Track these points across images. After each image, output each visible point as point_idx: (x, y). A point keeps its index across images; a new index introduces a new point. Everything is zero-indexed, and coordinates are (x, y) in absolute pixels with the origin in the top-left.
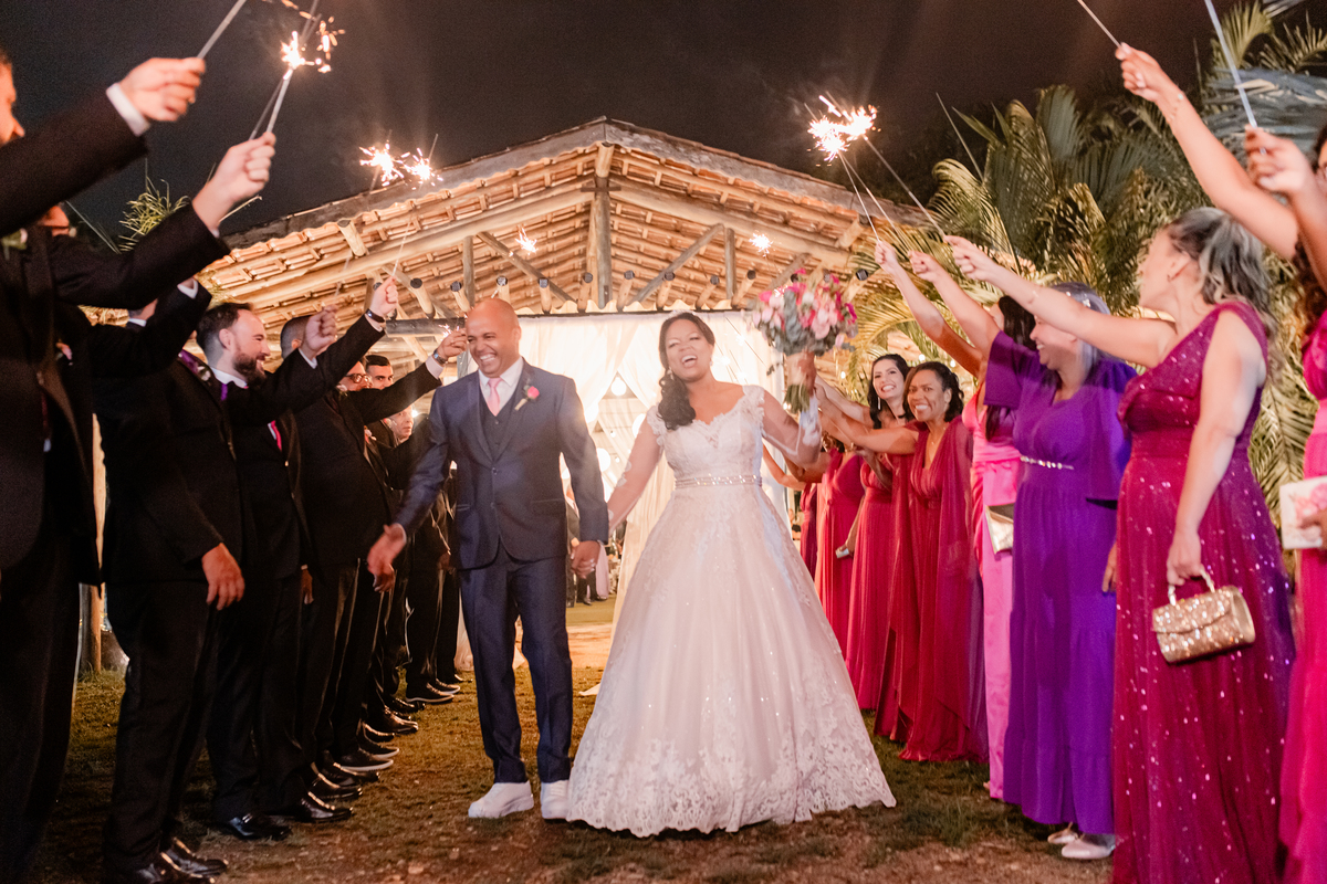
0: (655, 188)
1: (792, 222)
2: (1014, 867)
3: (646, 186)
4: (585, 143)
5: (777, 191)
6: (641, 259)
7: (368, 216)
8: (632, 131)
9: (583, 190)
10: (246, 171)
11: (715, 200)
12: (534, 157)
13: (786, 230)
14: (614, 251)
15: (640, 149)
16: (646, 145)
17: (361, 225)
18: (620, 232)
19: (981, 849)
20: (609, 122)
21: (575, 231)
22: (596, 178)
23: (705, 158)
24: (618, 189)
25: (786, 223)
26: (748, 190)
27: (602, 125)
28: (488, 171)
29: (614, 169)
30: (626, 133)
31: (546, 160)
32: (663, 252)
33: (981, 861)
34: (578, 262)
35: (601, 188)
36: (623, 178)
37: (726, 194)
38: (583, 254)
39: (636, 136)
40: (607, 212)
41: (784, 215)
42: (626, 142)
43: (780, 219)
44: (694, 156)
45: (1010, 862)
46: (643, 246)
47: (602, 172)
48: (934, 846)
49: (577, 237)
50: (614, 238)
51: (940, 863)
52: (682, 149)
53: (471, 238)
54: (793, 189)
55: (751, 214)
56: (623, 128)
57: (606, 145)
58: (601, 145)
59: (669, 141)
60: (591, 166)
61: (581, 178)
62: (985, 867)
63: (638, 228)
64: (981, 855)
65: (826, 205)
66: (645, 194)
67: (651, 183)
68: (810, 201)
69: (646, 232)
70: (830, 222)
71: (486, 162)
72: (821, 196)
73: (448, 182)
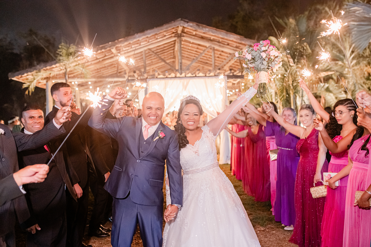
0: (193, 35)
1: (230, 44)
2: (274, 232)
3: (190, 35)
4: (175, 26)
5: (226, 37)
6: (189, 51)
7: (118, 45)
8: (188, 22)
9: (175, 37)
11: (209, 38)
12: (162, 30)
13: (228, 47)
14: (182, 49)
15: (190, 27)
17: (116, 48)
18: (184, 45)
19: (268, 227)
20: (182, 20)
21: (172, 44)
22: (178, 34)
23: (207, 29)
24: (184, 36)
25: (228, 45)
26: (218, 37)
27: (179, 21)
28: (149, 34)
29: (183, 31)
30: (186, 23)
31: (165, 30)
32: (195, 50)
33: (267, 230)
34: (172, 51)
35: (179, 36)
36: (185, 33)
37: (212, 38)
38: (174, 49)
39: (189, 24)
40: (181, 41)
41: (228, 43)
42: (186, 25)
43: (226, 43)
44: (204, 29)
45: (274, 231)
46: (190, 48)
47: (179, 32)
48: (258, 226)
49: (172, 46)
50: (182, 46)
51: (259, 230)
52: (201, 27)
53: (145, 51)
54: (230, 37)
55: (219, 42)
56: (185, 21)
57: (181, 26)
59: (197, 25)
60: (177, 30)
61: (173, 33)
62: (268, 232)
63: (188, 44)
64: (268, 229)
65: (239, 41)
66: (191, 38)
68: (235, 40)
69: (191, 45)
70: (240, 45)
71: (149, 31)
72: (238, 39)
73: (139, 37)
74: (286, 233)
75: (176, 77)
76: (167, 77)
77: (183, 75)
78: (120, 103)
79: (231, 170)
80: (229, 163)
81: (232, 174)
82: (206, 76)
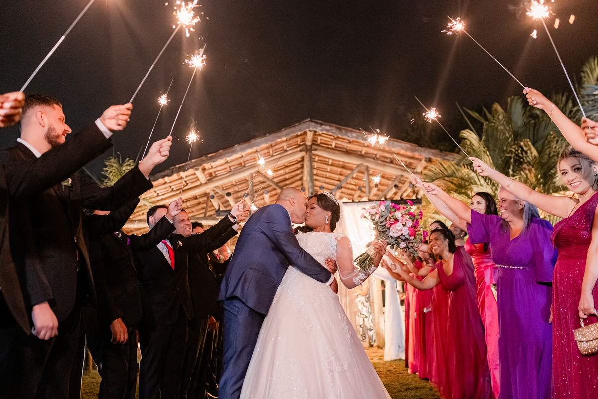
0: (332, 149)
1: (394, 161)
3: (328, 148)
4: (301, 130)
5: (387, 148)
6: (327, 180)
7: (207, 166)
8: (322, 124)
9: (301, 151)
10: (160, 152)
11: (359, 153)
12: (279, 137)
13: (392, 165)
14: (315, 177)
15: (325, 132)
16: (328, 130)
17: (204, 169)
18: (318, 168)
20: (311, 121)
21: (298, 169)
22: (306, 145)
23: (354, 135)
24: (316, 150)
25: (391, 162)
26: (374, 149)
27: (308, 123)
28: (258, 145)
29: (314, 142)
30: (319, 125)
31: (284, 139)
32: (337, 177)
34: (299, 183)
35: (309, 150)
36: (318, 145)
37: (364, 150)
38: (302, 179)
39: (323, 126)
40: (312, 160)
41: (390, 158)
42: (319, 129)
43: (388, 160)
44: (349, 134)
46: (328, 174)
47: (309, 143)
49: (299, 172)
50: (315, 171)
52: (344, 131)
53: (252, 174)
54: (394, 147)
55: (376, 159)
56: (317, 123)
57: (310, 131)
59: (338, 128)
60: (304, 140)
61: (300, 146)
63: (326, 166)
65: (409, 153)
67: (330, 147)
68: (402, 152)
69: (329, 168)
70: (412, 161)
71: (258, 140)
72: (407, 149)
82: (353, 202)
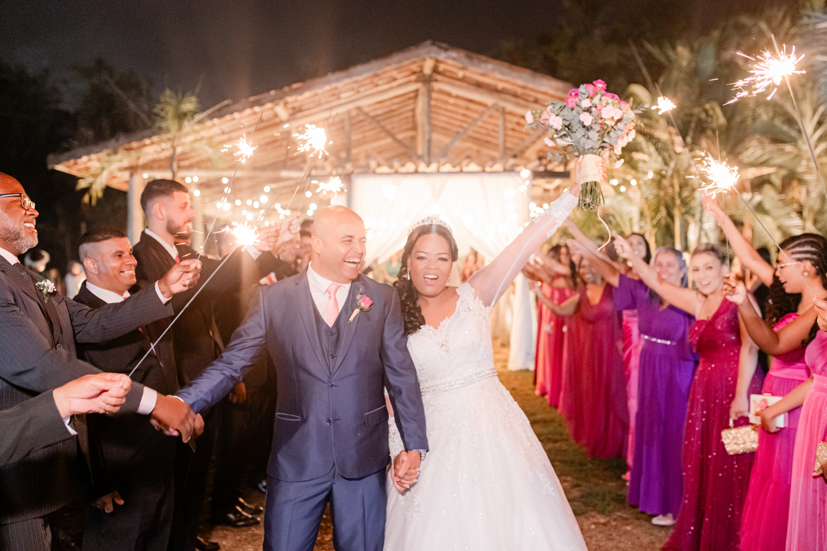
0: (458, 79)
2: (629, 528)
3: (452, 78)
4: (418, 57)
5: (531, 85)
6: (449, 114)
7: (290, 99)
8: (446, 50)
9: (416, 81)
11: (494, 87)
12: (388, 65)
14: (433, 109)
15: (451, 60)
16: (454, 59)
17: (286, 104)
18: (436, 100)
19: (615, 517)
20: (433, 44)
21: (410, 99)
22: (424, 74)
23: (490, 66)
24: (436, 81)
26: (514, 84)
27: (428, 47)
28: (360, 74)
29: (435, 70)
30: (443, 51)
31: (395, 66)
32: (462, 111)
33: (614, 523)
35: (427, 80)
36: (440, 74)
37: (500, 85)
38: (414, 110)
39: (449, 53)
40: (430, 91)
41: (536, 97)
42: (442, 56)
43: (532, 99)
44: (483, 66)
45: (628, 525)
46: (450, 108)
47: (427, 71)
48: (593, 513)
49: (411, 102)
50: (433, 103)
51: (595, 524)
52: (476, 61)
55: (515, 95)
56: (440, 48)
57: (431, 58)
58: (428, 57)
59: (468, 55)
60: (422, 67)
61: (414, 73)
62: (615, 527)
63: (447, 98)
64: (615, 520)
66: (453, 85)
67: (456, 77)
68: (552, 92)
69: (452, 101)
71: (359, 68)
72: (558, 89)
73: (338, 80)
74: (656, 532)
75: (416, 172)
76: (396, 172)
77: (434, 167)
78: (291, 228)
79: (535, 383)
80: (532, 367)
81: (537, 392)
82: (484, 171)
